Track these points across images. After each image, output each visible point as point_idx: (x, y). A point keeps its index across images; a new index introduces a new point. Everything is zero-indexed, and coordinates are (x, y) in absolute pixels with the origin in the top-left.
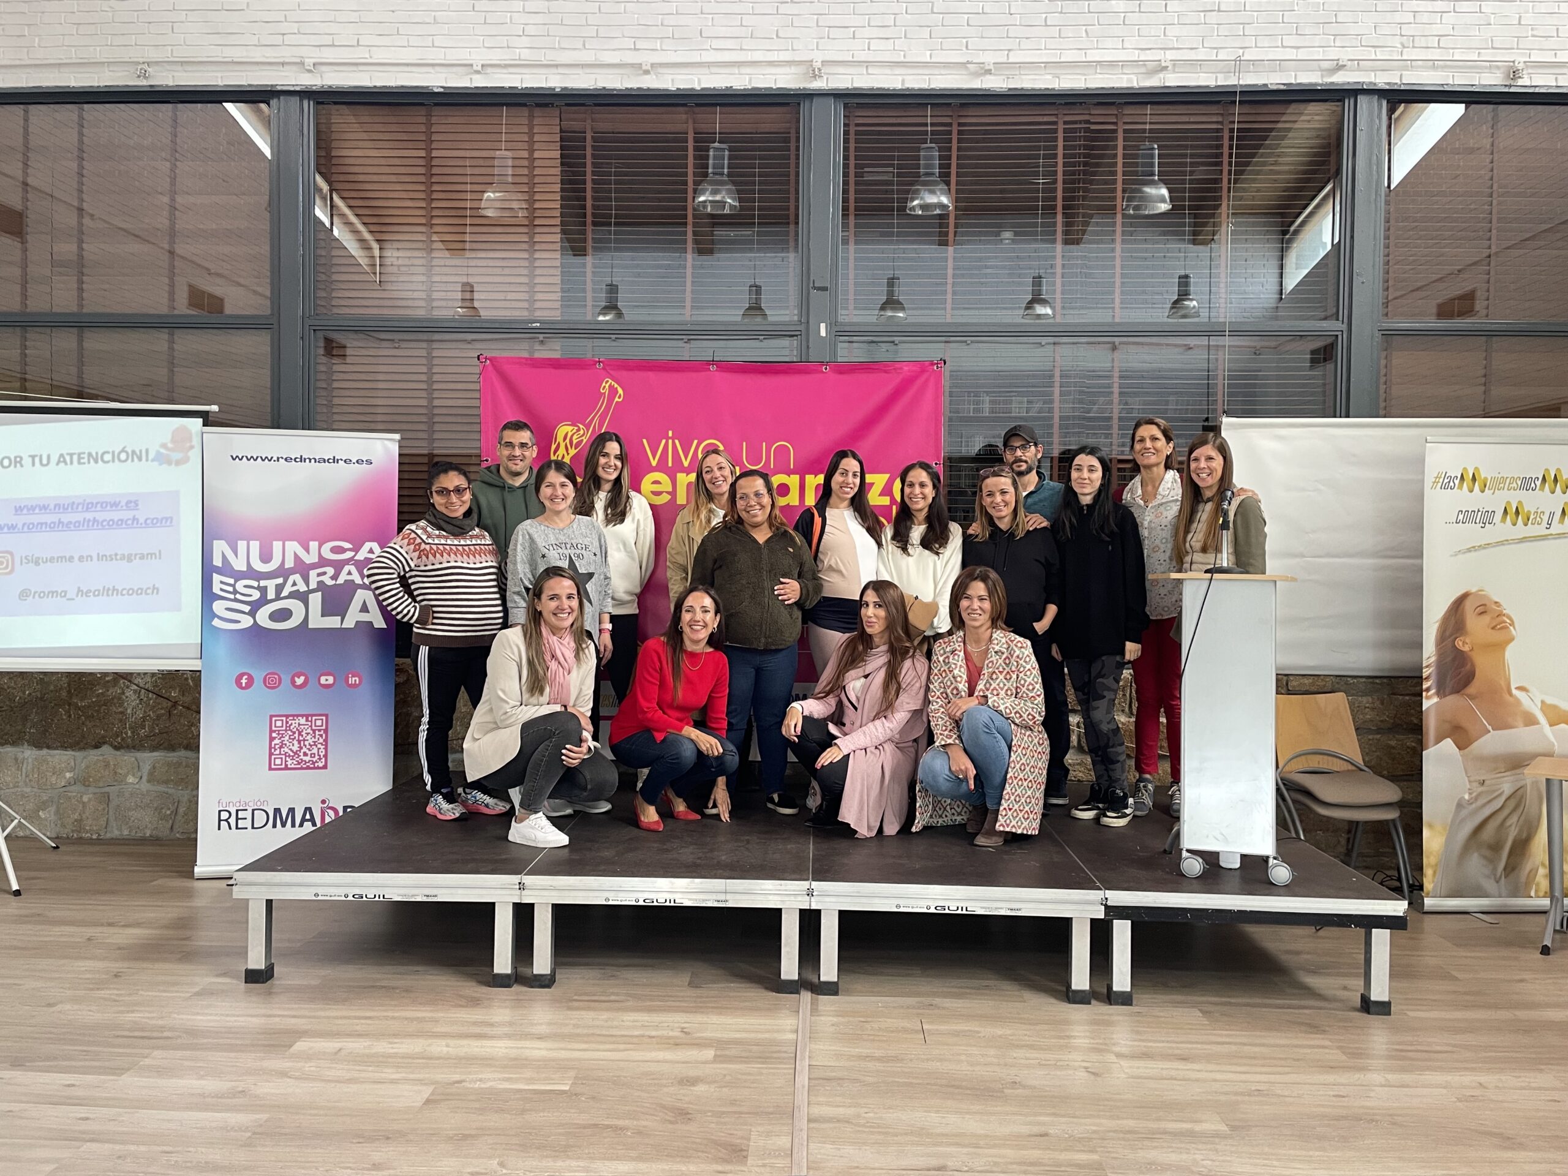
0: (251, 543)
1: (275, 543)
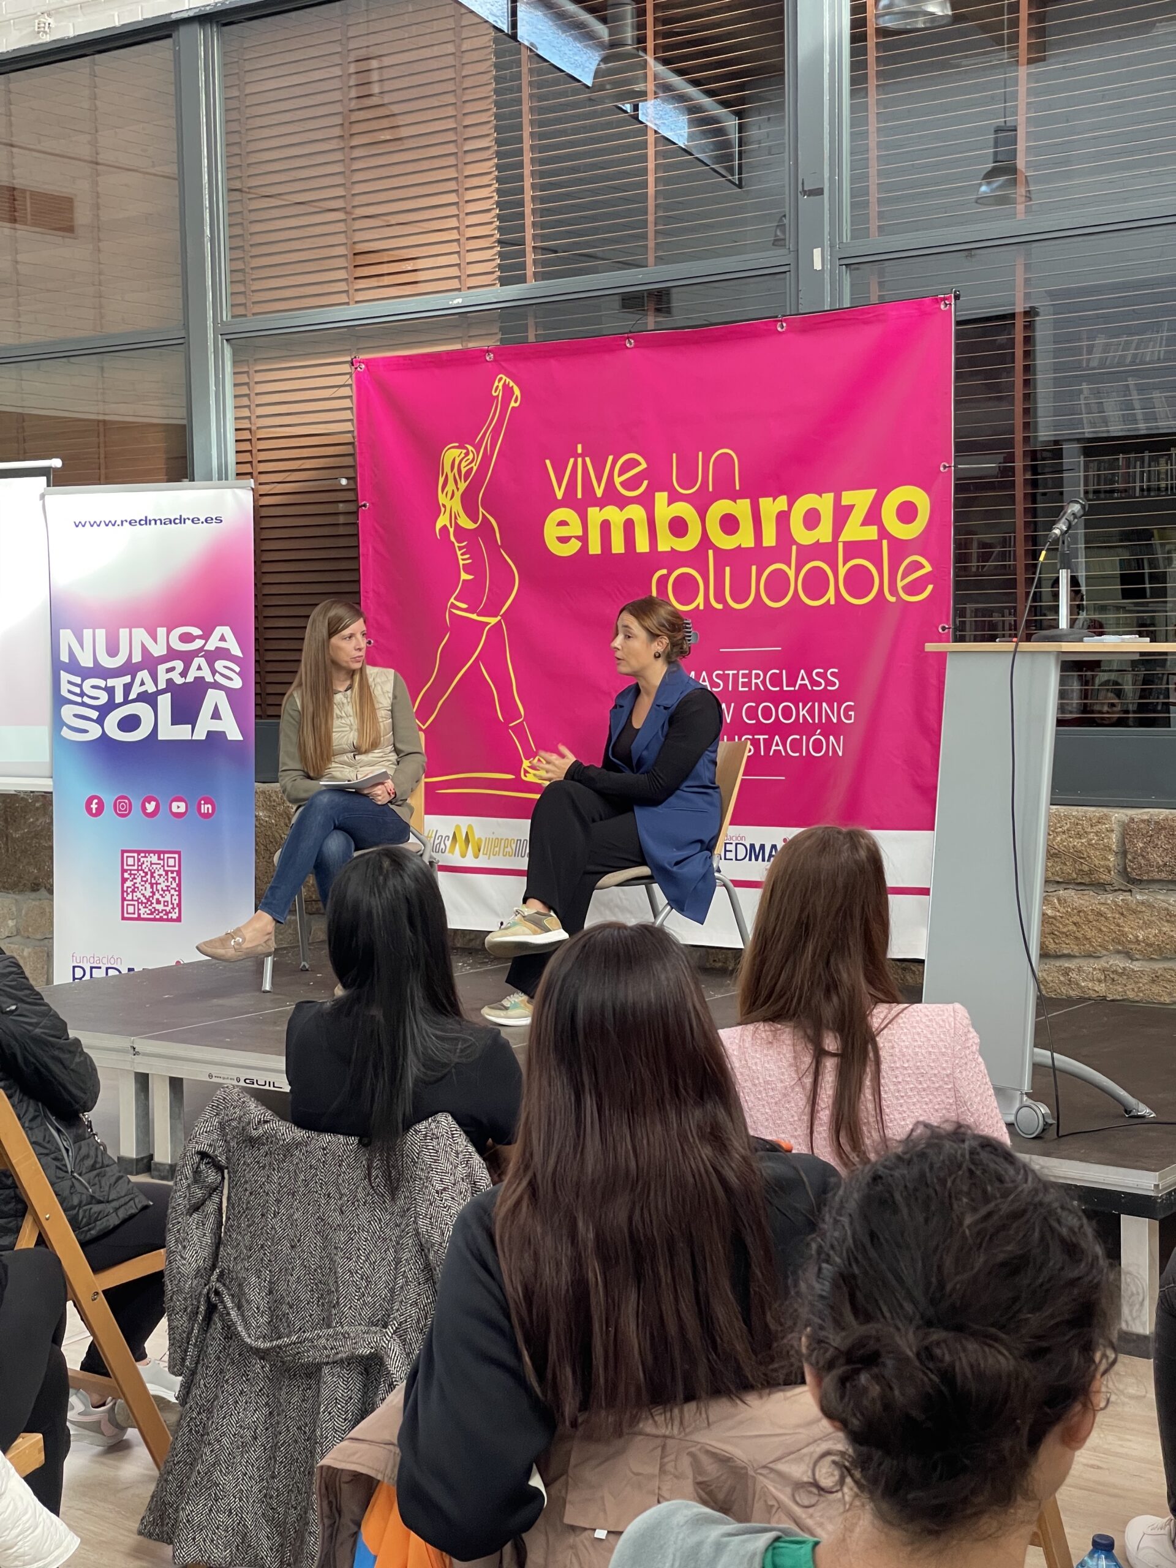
0: (97, 631)
1: (122, 631)
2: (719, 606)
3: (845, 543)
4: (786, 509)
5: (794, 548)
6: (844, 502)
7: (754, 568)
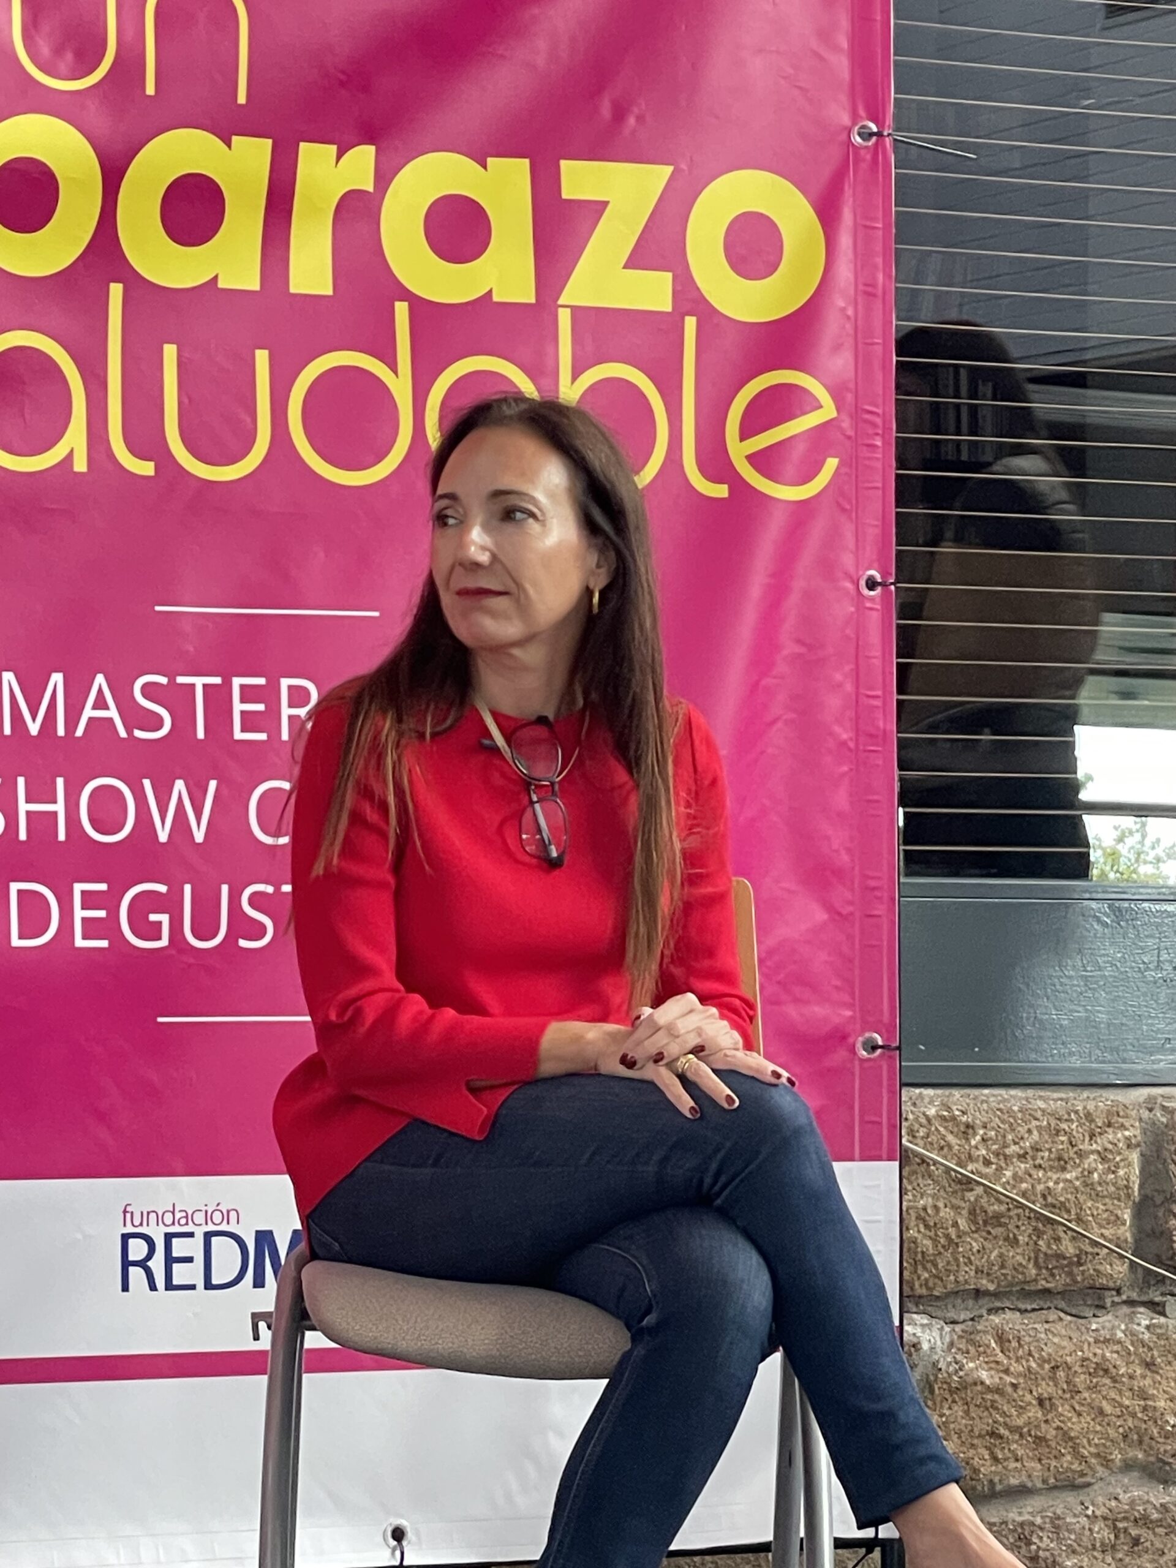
2: (146, 468)
3: (577, 312)
4: (368, 185)
5: (401, 309)
6: (569, 191)
7: (262, 358)
